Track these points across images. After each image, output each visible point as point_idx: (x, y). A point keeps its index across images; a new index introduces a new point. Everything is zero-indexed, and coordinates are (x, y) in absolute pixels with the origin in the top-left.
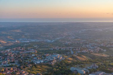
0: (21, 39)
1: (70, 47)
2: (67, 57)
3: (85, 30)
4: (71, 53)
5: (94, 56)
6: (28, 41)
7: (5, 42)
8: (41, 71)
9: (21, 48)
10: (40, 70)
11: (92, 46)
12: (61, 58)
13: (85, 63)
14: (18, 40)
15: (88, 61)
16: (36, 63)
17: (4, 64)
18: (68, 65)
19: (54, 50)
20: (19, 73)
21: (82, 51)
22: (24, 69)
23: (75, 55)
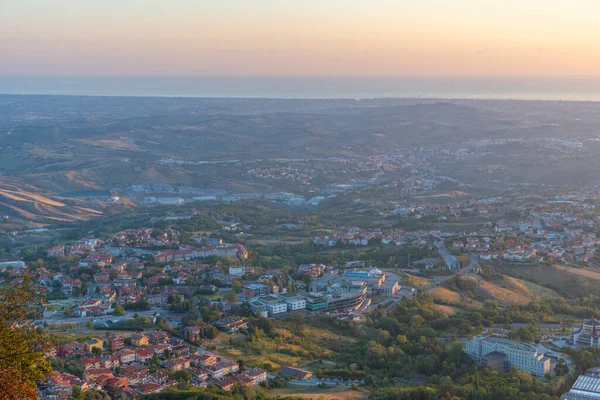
0: (138, 188)
1: (434, 233)
2: (425, 282)
3: (485, 142)
4: (443, 264)
5: (574, 279)
6: (181, 201)
7: (56, 200)
8: (300, 354)
9: (154, 235)
10: (295, 348)
11: (549, 229)
12: (397, 286)
13: (530, 315)
14: (120, 194)
15: (547, 306)
16: (265, 314)
17: (94, 313)
18: (442, 326)
19: (339, 245)
20: (187, 365)
21: (505, 256)
22: (207, 343)
23: (467, 276)
